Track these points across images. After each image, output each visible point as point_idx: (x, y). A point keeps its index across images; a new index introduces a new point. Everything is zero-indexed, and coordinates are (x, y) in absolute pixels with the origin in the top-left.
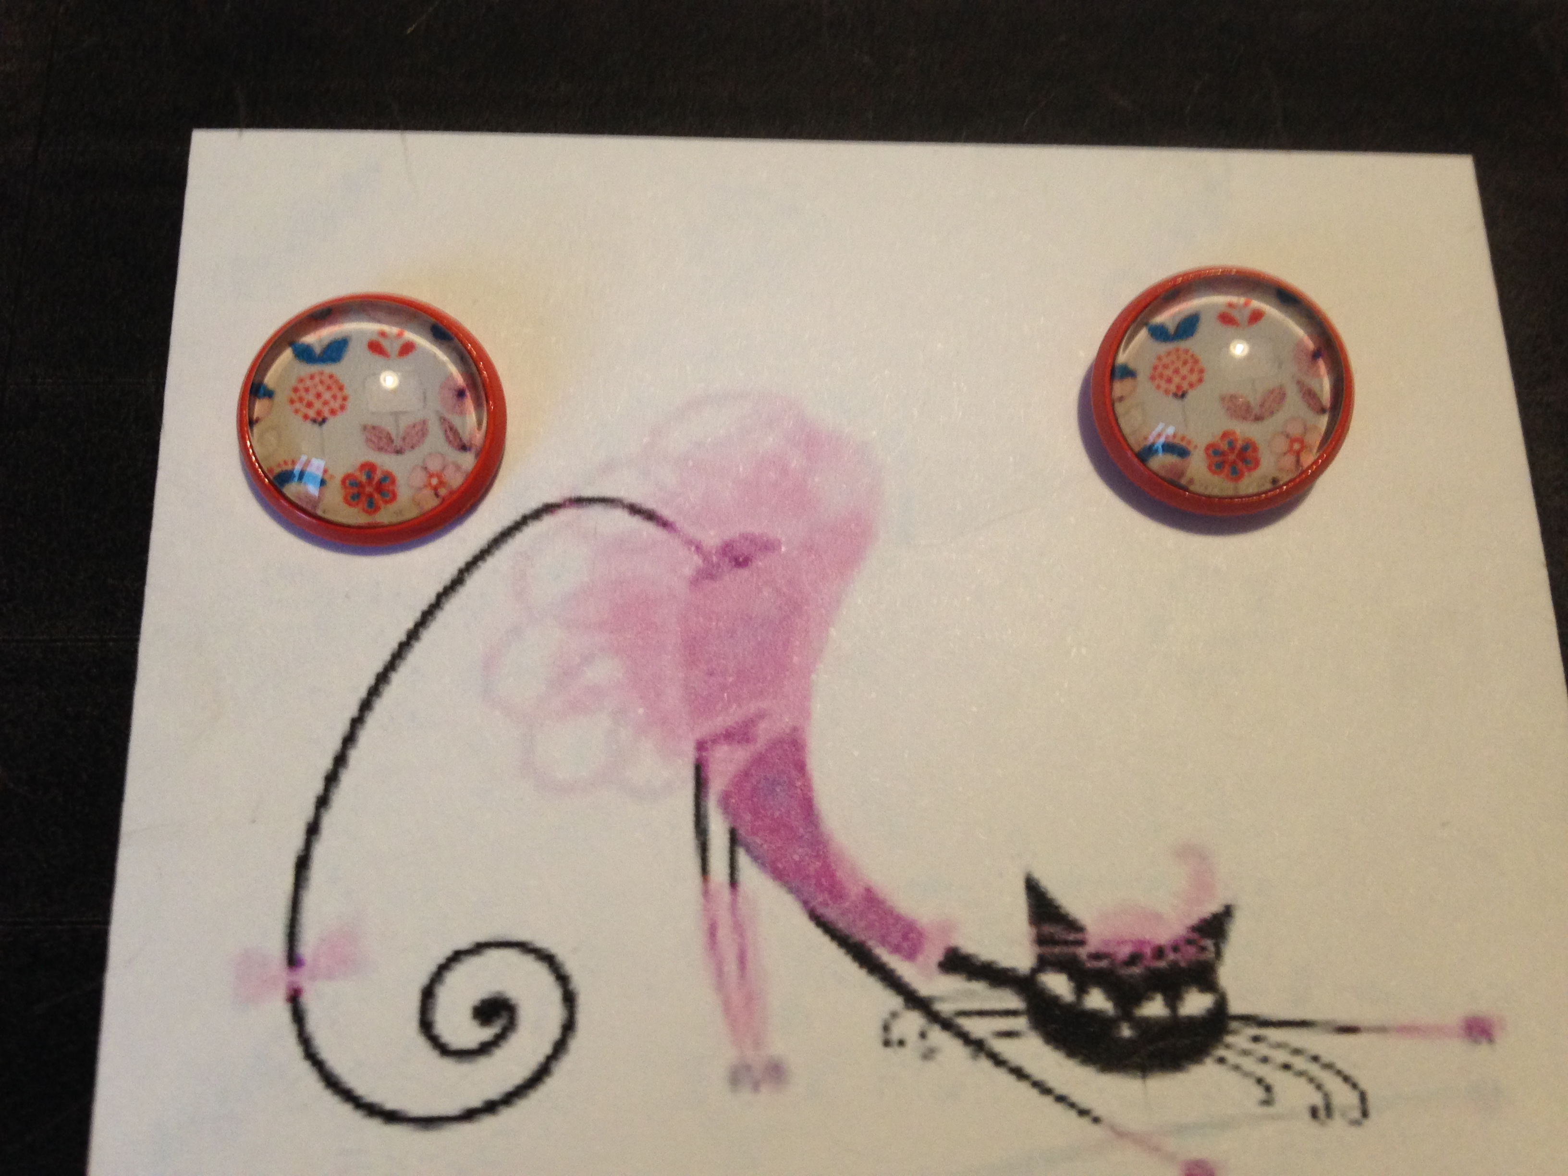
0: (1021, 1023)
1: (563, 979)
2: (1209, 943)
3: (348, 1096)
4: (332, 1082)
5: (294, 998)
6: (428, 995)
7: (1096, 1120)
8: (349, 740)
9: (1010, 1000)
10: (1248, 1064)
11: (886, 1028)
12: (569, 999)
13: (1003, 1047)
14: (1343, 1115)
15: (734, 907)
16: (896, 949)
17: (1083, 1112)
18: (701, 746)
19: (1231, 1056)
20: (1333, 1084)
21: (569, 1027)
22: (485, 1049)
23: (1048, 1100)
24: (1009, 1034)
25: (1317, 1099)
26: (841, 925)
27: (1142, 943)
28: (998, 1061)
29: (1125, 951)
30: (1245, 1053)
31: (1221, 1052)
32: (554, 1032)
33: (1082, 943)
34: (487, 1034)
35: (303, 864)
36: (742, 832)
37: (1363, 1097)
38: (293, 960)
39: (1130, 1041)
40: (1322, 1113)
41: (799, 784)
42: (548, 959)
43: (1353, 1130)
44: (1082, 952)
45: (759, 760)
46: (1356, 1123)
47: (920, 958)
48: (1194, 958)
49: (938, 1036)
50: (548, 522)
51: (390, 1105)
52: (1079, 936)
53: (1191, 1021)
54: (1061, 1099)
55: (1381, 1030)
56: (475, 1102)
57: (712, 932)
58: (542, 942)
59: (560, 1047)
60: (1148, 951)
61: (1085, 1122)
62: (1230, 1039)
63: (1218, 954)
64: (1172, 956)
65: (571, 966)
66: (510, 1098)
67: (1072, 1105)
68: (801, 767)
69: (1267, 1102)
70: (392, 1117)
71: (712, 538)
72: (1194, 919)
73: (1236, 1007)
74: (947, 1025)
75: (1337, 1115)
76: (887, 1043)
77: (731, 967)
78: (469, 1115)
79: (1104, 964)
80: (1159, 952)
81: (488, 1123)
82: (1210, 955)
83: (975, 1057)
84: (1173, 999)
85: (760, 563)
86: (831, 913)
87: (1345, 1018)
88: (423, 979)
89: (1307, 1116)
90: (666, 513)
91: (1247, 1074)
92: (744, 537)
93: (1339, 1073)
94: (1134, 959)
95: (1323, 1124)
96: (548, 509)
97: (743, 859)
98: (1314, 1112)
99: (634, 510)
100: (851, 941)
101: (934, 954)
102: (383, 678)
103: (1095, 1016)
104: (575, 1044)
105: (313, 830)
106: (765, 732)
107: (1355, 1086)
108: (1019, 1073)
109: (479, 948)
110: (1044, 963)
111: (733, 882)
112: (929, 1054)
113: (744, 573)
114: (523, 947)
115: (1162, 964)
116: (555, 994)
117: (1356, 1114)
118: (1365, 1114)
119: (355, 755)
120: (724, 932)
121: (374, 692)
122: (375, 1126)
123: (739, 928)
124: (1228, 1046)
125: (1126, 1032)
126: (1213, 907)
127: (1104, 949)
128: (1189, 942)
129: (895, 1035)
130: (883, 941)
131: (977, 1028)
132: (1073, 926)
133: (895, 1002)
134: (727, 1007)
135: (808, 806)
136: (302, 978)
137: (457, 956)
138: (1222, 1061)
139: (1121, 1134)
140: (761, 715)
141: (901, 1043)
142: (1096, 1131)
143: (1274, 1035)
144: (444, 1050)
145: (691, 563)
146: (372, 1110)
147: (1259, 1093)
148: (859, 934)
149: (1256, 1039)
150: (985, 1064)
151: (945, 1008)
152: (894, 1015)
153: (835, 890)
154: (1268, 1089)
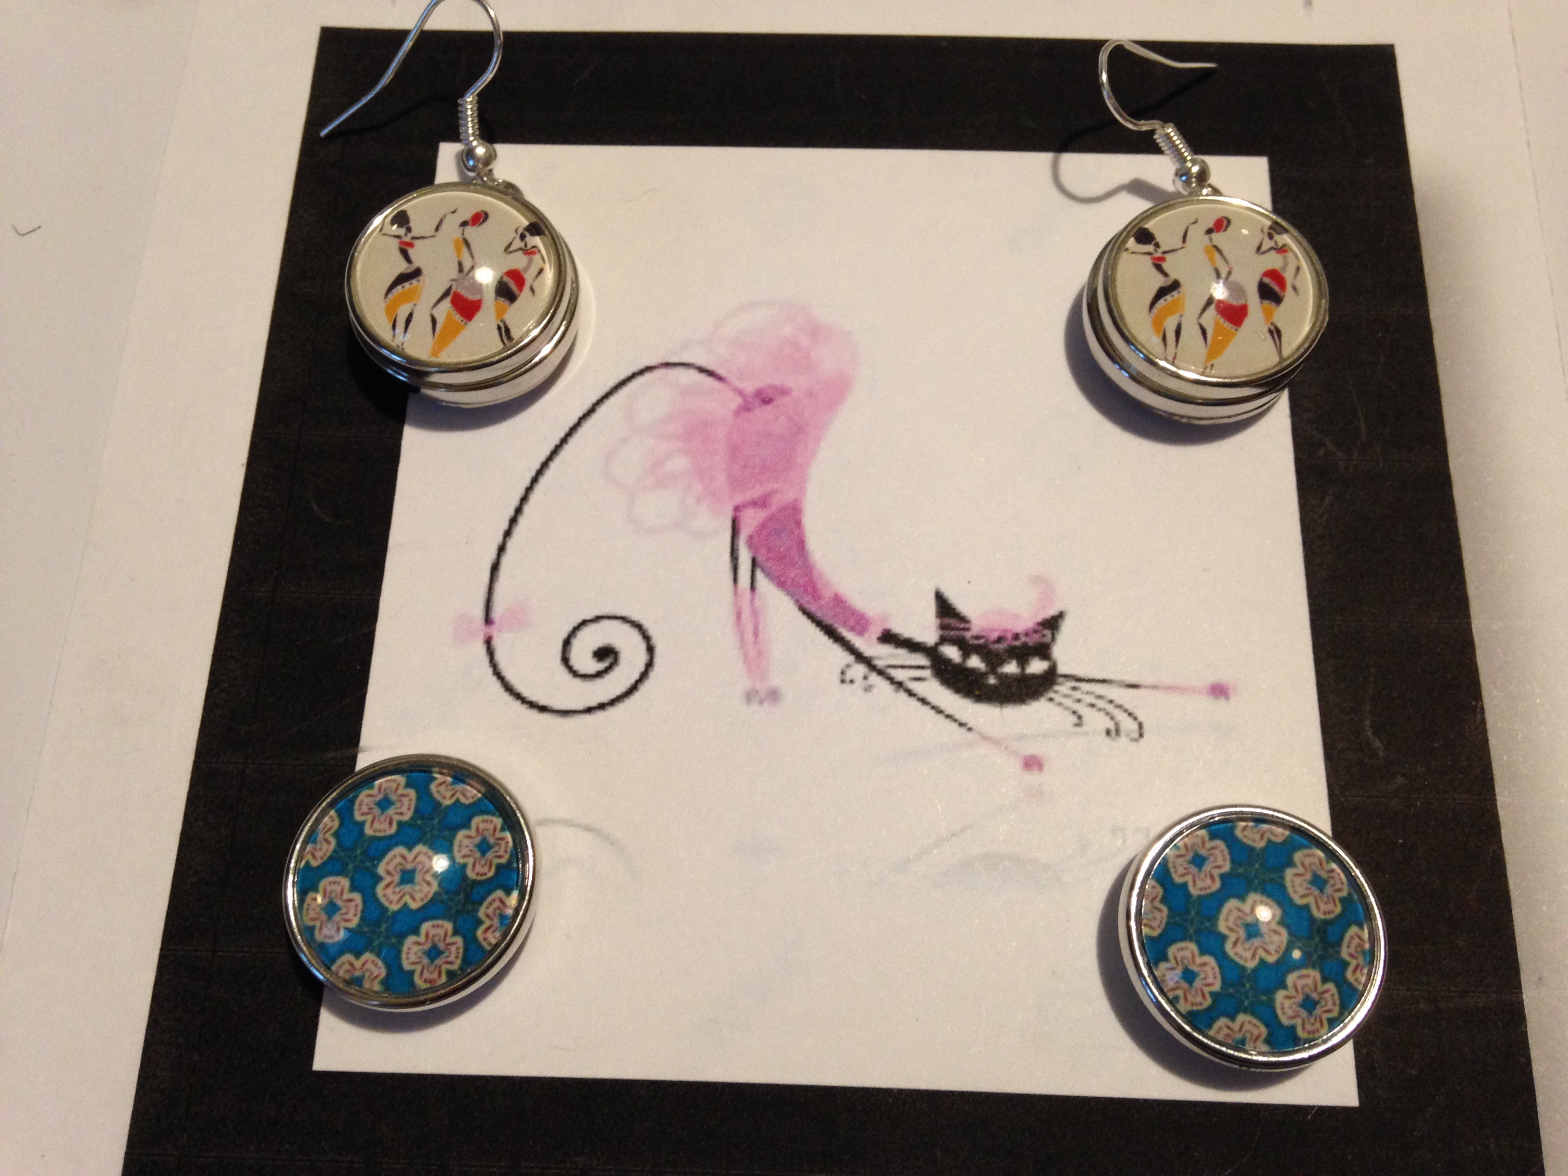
0: (927, 673)
1: (647, 638)
2: (1048, 633)
3: (518, 696)
4: (508, 688)
5: (488, 642)
6: (567, 643)
7: (970, 729)
8: (524, 499)
9: (921, 660)
10: (1068, 702)
11: (843, 673)
12: (650, 649)
13: (915, 686)
14: (1127, 735)
15: (752, 600)
16: (853, 629)
17: (962, 725)
18: (737, 509)
19: (1058, 698)
20: (1121, 716)
21: (649, 665)
22: (599, 674)
23: (940, 717)
24: (919, 679)
25: (1111, 725)
26: (819, 614)
27: (1006, 631)
28: (911, 693)
29: (995, 635)
30: (1066, 696)
31: (1051, 695)
32: (641, 667)
33: (968, 629)
34: (601, 666)
35: (495, 568)
36: (759, 559)
37: (1140, 726)
38: (488, 620)
39: (995, 686)
40: (1113, 733)
41: (796, 532)
42: (638, 626)
43: (1133, 744)
44: (968, 635)
45: (772, 518)
46: (1135, 740)
47: (867, 635)
48: (1037, 641)
49: (874, 678)
50: (647, 377)
51: (542, 702)
52: (967, 626)
53: (1034, 676)
54: (948, 716)
55: (1155, 687)
56: (593, 703)
57: (739, 615)
58: (635, 617)
59: (644, 675)
60: (1009, 636)
61: (963, 730)
62: (1056, 688)
63: (1053, 639)
64: (1023, 639)
65: (652, 631)
66: (613, 702)
67: (955, 720)
68: (798, 524)
69: (1079, 725)
70: (543, 709)
71: (749, 387)
72: (1039, 619)
73: (1062, 669)
74: (881, 673)
75: (1122, 734)
76: (843, 681)
77: (749, 637)
78: (589, 710)
79: (982, 641)
80: (1016, 636)
81: (600, 715)
82: (1048, 639)
83: (897, 691)
84: (1022, 663)
85: (780, 401)
86: (812, 608)
87: (1132, 680)
88: (564, 635)
89: (1104, 734)
90: (721, 372)
91: (1067, 708)
92: (770, 387)
93: (1125, 711)
94: (1000, 640)
95: (1114, 739)
96: (649, 369)
97: (759, 574)
98: (1108, 732)
99: (702, 370)
100: (824, 623)
101: (875, 632)
102: (545, 465)
103: (972, 671)
104: (653, 674)
105: (502, 549)
106: (776, 502)
107: (1135, 719)
108: (924, 701)
109: (598, 619)
110: (943, 640)
111: (753, 588)
112: (868, 689)
113: (769, 408)
114: (624, 619)
115: (1017, 643)
116: (643, 646)
117: (1136, 735)
118: (1141, 735)
119: (527, 509)
120: (746, 616)
121: (540, 473)
122: (533, 714)
123: (755, 614)
124: (1056, 692)
125: (992, 681)
126: (1052, 612)
127: (982, 634)
128: (1035, 631)
129: (848, 677)
130: (845, 624)
131: (899, 675)
132: (963, 619)
133: (850, 658)
134: (745, 656)
135: (801, 545)
136: (494, 631)
137: (584, 623)
138: (1051, 699)
139: (984, 738)
140: (775, 492)
141: (852, 682)
142: (970, 735)
143: (1085, 687)
144: (575, 674)
145: (736, 402)
146: (532, 705)
147: (1074, 719)
148: (829, 621)
149: (1074, 688)
150: (903, 695)
151: (880, 663)
152: (848, 666)
153: (816, 595)
154: (1080, 717)
